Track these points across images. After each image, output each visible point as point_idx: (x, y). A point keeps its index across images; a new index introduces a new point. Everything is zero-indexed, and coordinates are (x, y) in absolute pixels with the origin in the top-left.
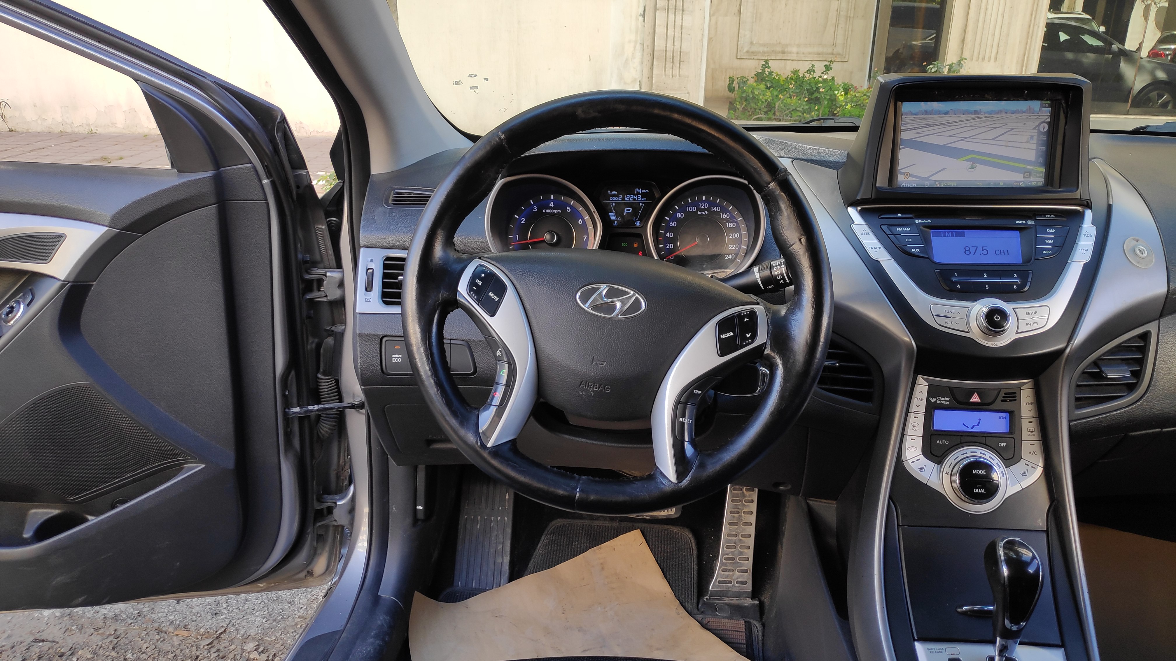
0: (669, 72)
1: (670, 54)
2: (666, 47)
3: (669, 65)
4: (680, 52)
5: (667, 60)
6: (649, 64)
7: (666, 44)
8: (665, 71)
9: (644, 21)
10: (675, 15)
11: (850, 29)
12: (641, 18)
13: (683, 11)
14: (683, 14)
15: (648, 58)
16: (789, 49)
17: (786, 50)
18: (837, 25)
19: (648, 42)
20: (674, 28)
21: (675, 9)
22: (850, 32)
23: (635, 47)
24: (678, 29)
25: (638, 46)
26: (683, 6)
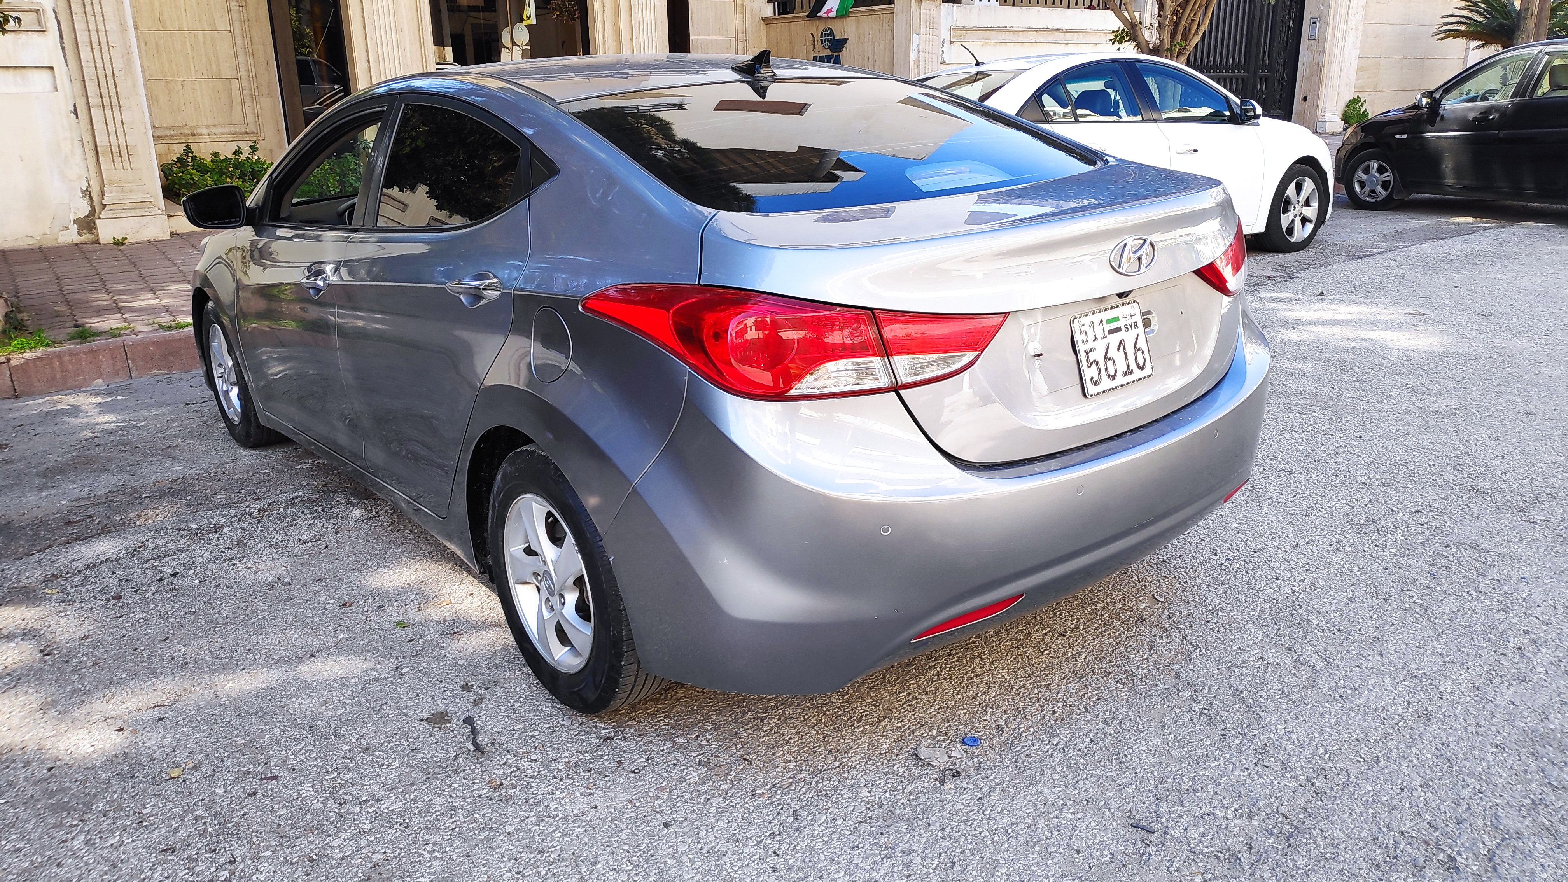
0: (119, 165)
1: (115, 149)
2: (110, 142)
3: (117, 159)
4: (127, 146)
5: (114, 154)
6: (94, 160)
7: (109, 139)
8: (114, 165)
9: (77, 117)
10: (112, 111)
11: (259, 108)
12: (73, 116)
13: (120, 107)
14: (120, 110)
15: (91, 155)
16: (199, 131)
17: (195, 132)
18: (243, 103)
19: (87, 138)
20: (115, 123)
21: (111, 106)
22: (259, 110)
23: (72, 144)
24: (118, 124)
25: (77, 144)
26: (119, 103)
